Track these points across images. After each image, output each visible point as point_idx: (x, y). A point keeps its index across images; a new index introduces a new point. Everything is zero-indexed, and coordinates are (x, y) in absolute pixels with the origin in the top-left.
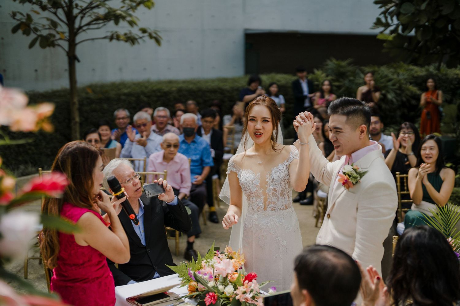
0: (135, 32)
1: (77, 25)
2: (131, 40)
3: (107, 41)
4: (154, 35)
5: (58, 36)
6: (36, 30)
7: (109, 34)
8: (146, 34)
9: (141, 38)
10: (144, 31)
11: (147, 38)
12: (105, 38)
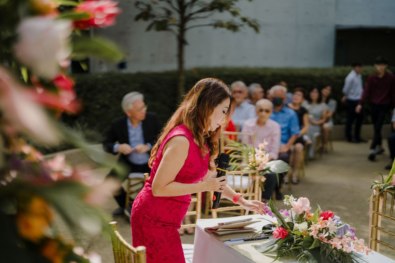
0: (237, 20)
1: (187, 14)
2: (233, 27)
3: (211, 28)
4: (253, 24)
5: (171, 22)
6: (154, 16)
7: (214, 22)
8: (246, 23)
9: (241, 25)
10: (244, 20)
11: (246, 26)
12: (210, 25)
